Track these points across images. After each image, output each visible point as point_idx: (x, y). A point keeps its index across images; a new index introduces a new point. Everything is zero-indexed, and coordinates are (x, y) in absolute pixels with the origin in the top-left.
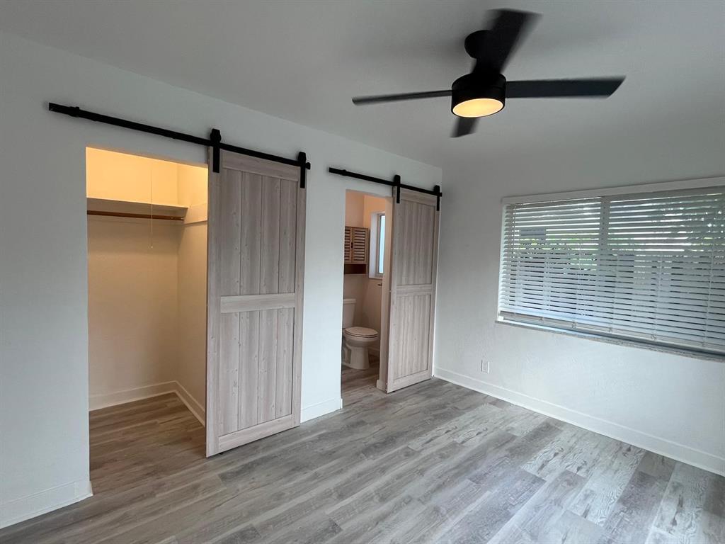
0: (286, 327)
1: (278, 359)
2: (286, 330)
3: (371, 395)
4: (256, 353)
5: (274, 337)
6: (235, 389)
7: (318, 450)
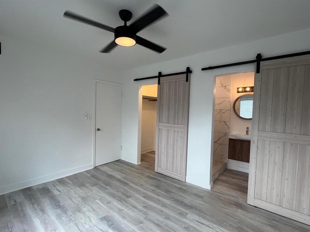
0: (180, 138)
1: (177, 150)
2: (180, 139)
3: (238, 198)
4: (169, 144)
5: (176, 141)
6: (163, 154)
7: (170, 189)
